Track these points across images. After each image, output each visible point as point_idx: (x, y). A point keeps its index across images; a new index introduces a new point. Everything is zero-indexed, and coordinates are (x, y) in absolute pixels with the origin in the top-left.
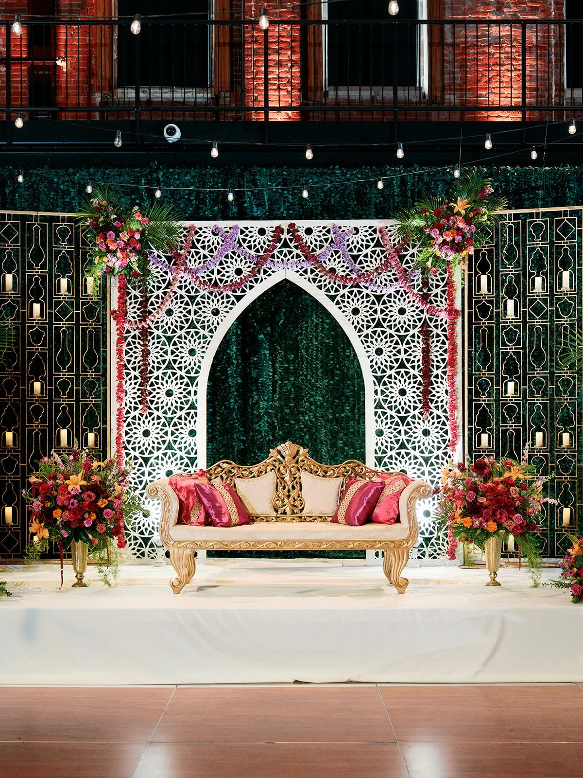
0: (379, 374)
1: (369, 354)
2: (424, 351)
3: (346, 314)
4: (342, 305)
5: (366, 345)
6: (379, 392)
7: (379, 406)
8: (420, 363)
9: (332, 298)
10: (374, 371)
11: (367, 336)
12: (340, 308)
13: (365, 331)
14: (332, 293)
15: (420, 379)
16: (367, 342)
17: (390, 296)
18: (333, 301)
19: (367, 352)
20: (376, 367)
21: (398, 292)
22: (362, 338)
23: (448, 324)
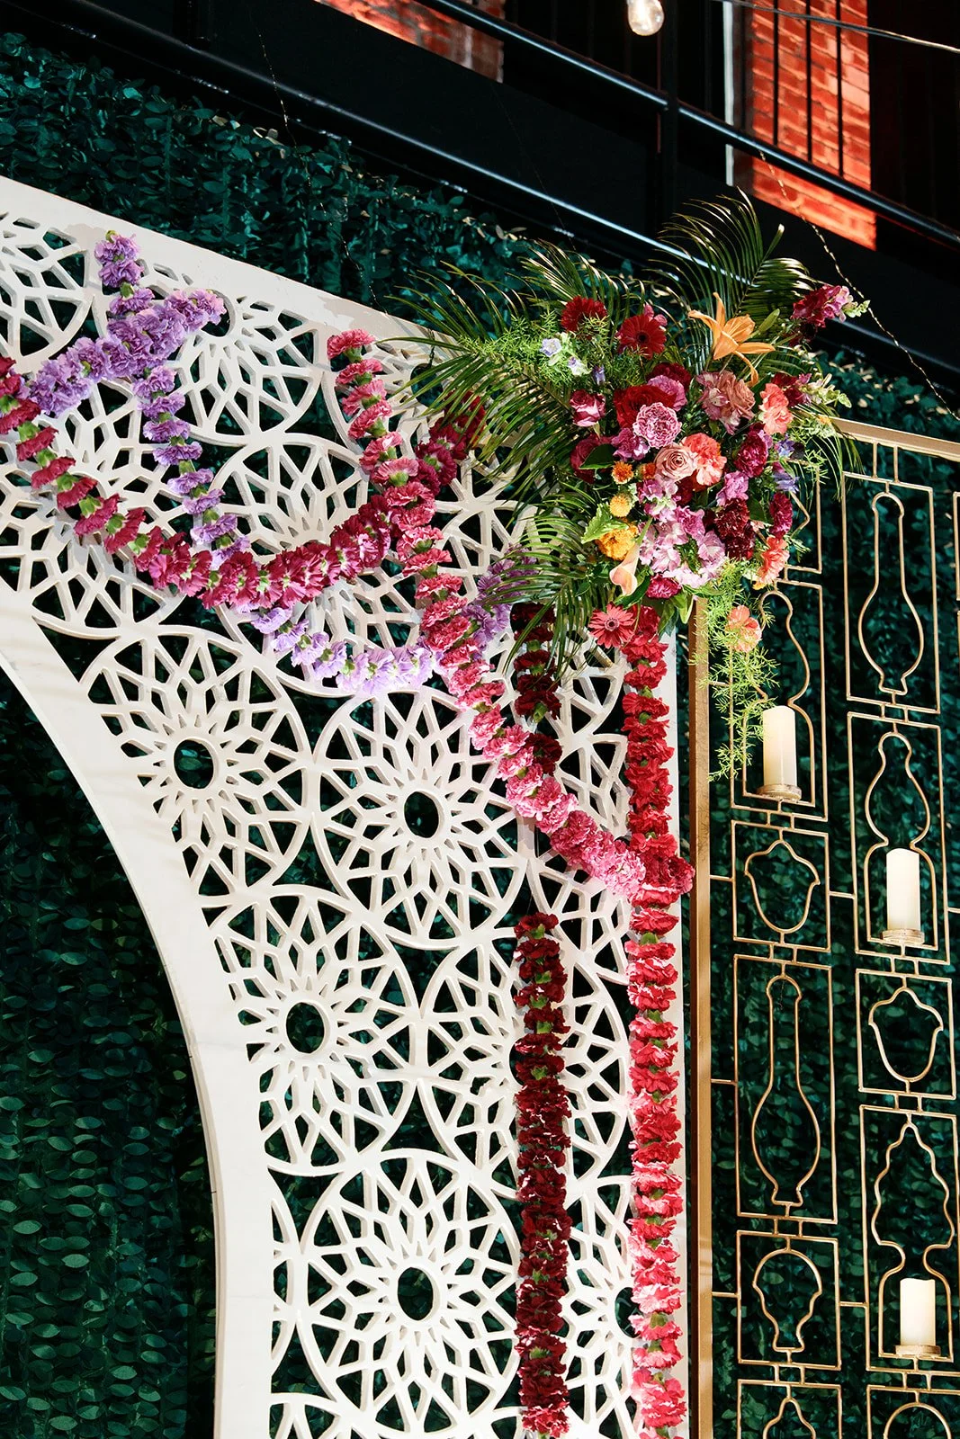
0: (301, 1165)
1: (254, 1033)
2: (521, 1061)
3: (142, 765)
4: (122, 708)
5: (239, 975)
6: (298, 1283)
7: (293, 1373)
8: (502, 1127)
9: (77, 653)
10: (277, 1146)
11: (244, 923)
12: (114, 725)
13: (241, 895)
14: (75, 623)
15: (499, 1222)
16: (244, 956)
17: (364, 714)
18: (78, 674)
19: (248, 1018)
20: (284, 1121)
21: (403, 702)
22: (222, 928)
23: (624, 928)
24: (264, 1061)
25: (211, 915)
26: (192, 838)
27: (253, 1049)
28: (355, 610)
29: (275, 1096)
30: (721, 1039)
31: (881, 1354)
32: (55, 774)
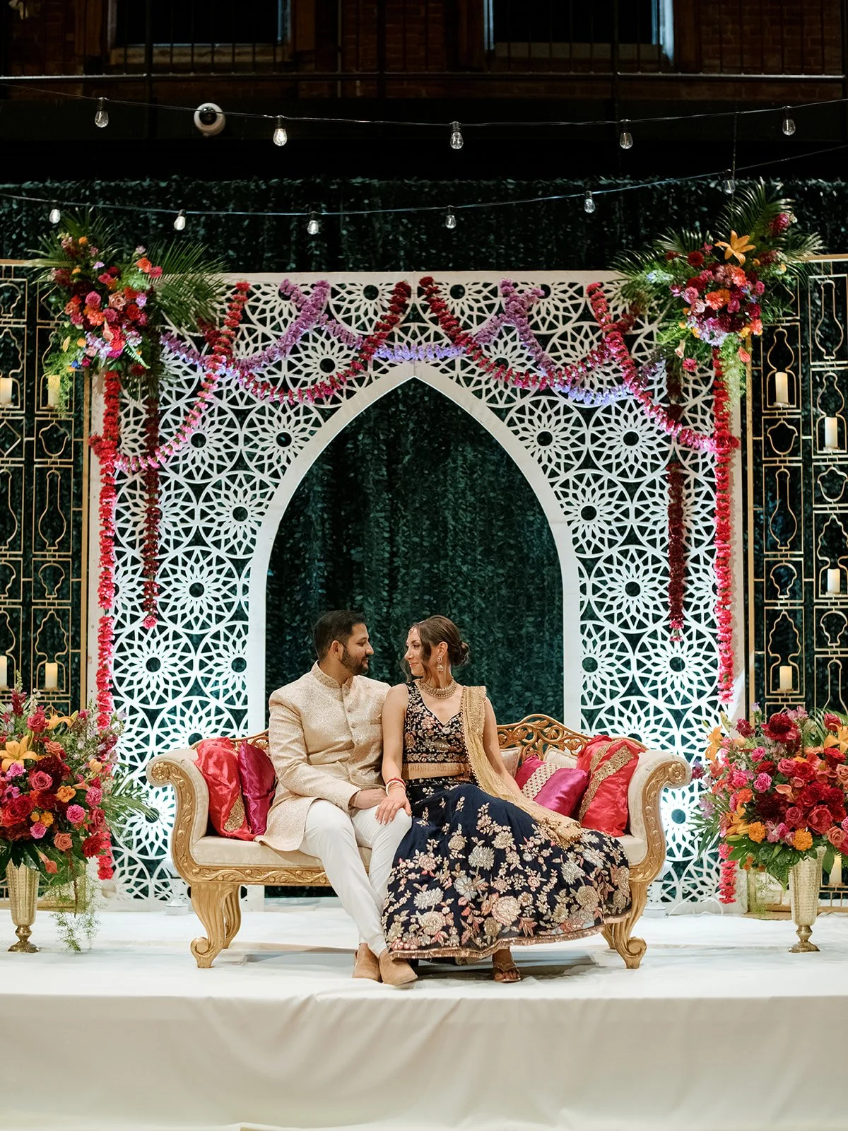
0: (589, 555)
1: (570, 518)
2: (672, 512)
3: (526, 443)
4: (519, 426)
5: (564, 500)
6: (589, 589)
7: (588, 614)
8: (666, 535)
9: (501, 413)
10: (580, 550)
11: (565, 484)
12: (516, 432)
13: (563, 476)
14: (501, 405)
15: (665, 564)
16: (566, 495)
17: (608, 410)
18: (503, 420)
19: (567, 513)
20: (582, 542)
21: (622, 403)
22: (557, 488)
23: (716, 463)
24: (573, 526)
25: (552, 484)
26: (545, 461)
27: (569, 523)
28: (601, 376)
29: (579, 535)
30: (757, 464)
31: (820, 596)
32: (482, 432)
